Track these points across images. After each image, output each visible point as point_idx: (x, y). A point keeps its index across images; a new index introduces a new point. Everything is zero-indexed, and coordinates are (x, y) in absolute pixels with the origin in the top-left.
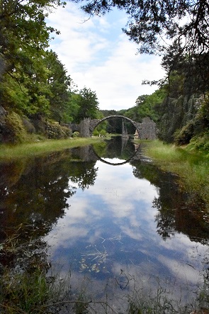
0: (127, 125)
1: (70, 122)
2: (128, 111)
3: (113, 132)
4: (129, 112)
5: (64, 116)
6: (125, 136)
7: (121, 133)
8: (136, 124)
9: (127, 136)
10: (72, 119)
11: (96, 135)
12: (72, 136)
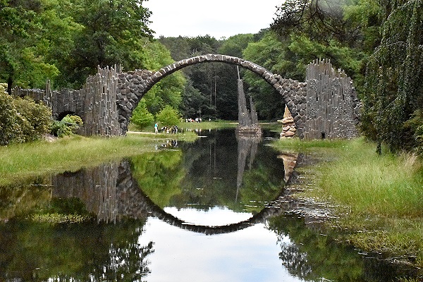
0: (255, 90)
1: (50, 84)
2: (256, 38)
3: (206, 115)
4: (261, 43)
5: (23, 61)
6: (248, 128)
7: (236, 118)
8: (285, 86)
9: (257, 127)
10: (56, 72)
11: (143, 126)
12: (54, 133)
